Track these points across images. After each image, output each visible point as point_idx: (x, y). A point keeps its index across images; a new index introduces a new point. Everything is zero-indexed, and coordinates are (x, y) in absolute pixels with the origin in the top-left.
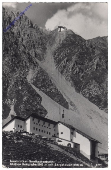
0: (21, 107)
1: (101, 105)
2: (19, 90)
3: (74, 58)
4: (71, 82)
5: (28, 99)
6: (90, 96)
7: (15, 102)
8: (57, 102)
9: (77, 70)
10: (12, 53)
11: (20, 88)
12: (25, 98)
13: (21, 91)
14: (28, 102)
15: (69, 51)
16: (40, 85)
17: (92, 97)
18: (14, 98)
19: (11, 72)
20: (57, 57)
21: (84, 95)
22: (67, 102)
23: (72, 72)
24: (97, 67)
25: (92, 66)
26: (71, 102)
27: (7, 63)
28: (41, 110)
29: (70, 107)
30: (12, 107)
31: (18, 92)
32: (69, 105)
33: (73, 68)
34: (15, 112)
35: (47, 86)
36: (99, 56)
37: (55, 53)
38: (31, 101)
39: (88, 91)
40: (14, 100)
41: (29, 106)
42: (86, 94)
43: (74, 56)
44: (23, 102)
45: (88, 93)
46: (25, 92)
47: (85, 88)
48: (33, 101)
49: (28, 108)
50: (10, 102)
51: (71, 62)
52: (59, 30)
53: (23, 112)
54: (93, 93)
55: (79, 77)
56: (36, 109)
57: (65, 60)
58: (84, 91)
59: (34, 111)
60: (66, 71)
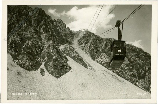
0: (50, 63)
1: (110, 68)
2: (51, 52)
3: (91, 41)
4: (89, 54)
5: (56, 58)
6: (102, 62)
7: (46, 60)
8: (80, 63)
9: (93, 48)
10: (50, 33)
11: (51, 51)
12: (54, 57)
13: (52, 53)
14: (56, 60)
15: (87, 39)
16: (67, 53)
17: (103, 63)
18: (45, 57)
19: (46, 42)
20: (80, 43)
21: (97, 62)
22: (86, 64)
23: (89, 49)
24: (105, 47)
25: (102, 46)
26: (89, 65)
27: (44, 37)
28: (66, 66)
29: (89, 67)
30: (43, 63)
31: (49, 54)
32: (88, 66)
33: (90, 47)
34: (45, 67)
35: (72, 53)
36: (106, 41)
37: (79, 41)
38: (59, 60)
39: (101, 60)
40: (45, 59)
41: (57, 63)
42: (99, 61)
43: (90, 41)
44: (53, 60)
45: (100, 60)
46: (55, 53)
47: (98, 58)
48: (60, 60)
49: (56, 64)
50: (42, 60)
51: (88, 43)
52: (81, 31)
53: (51, 66)
54: (104, 61)
55: (94, 52)
56: (62, 66)
57: (85, 43)
58: (97, 59)
59: (61, 66)
60: (85, 48)
